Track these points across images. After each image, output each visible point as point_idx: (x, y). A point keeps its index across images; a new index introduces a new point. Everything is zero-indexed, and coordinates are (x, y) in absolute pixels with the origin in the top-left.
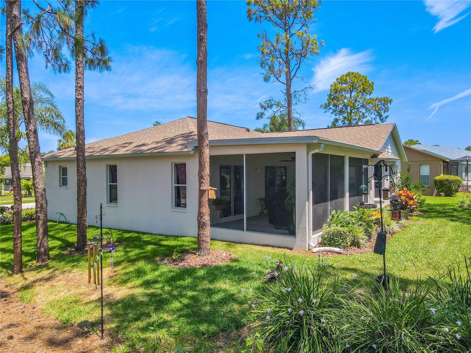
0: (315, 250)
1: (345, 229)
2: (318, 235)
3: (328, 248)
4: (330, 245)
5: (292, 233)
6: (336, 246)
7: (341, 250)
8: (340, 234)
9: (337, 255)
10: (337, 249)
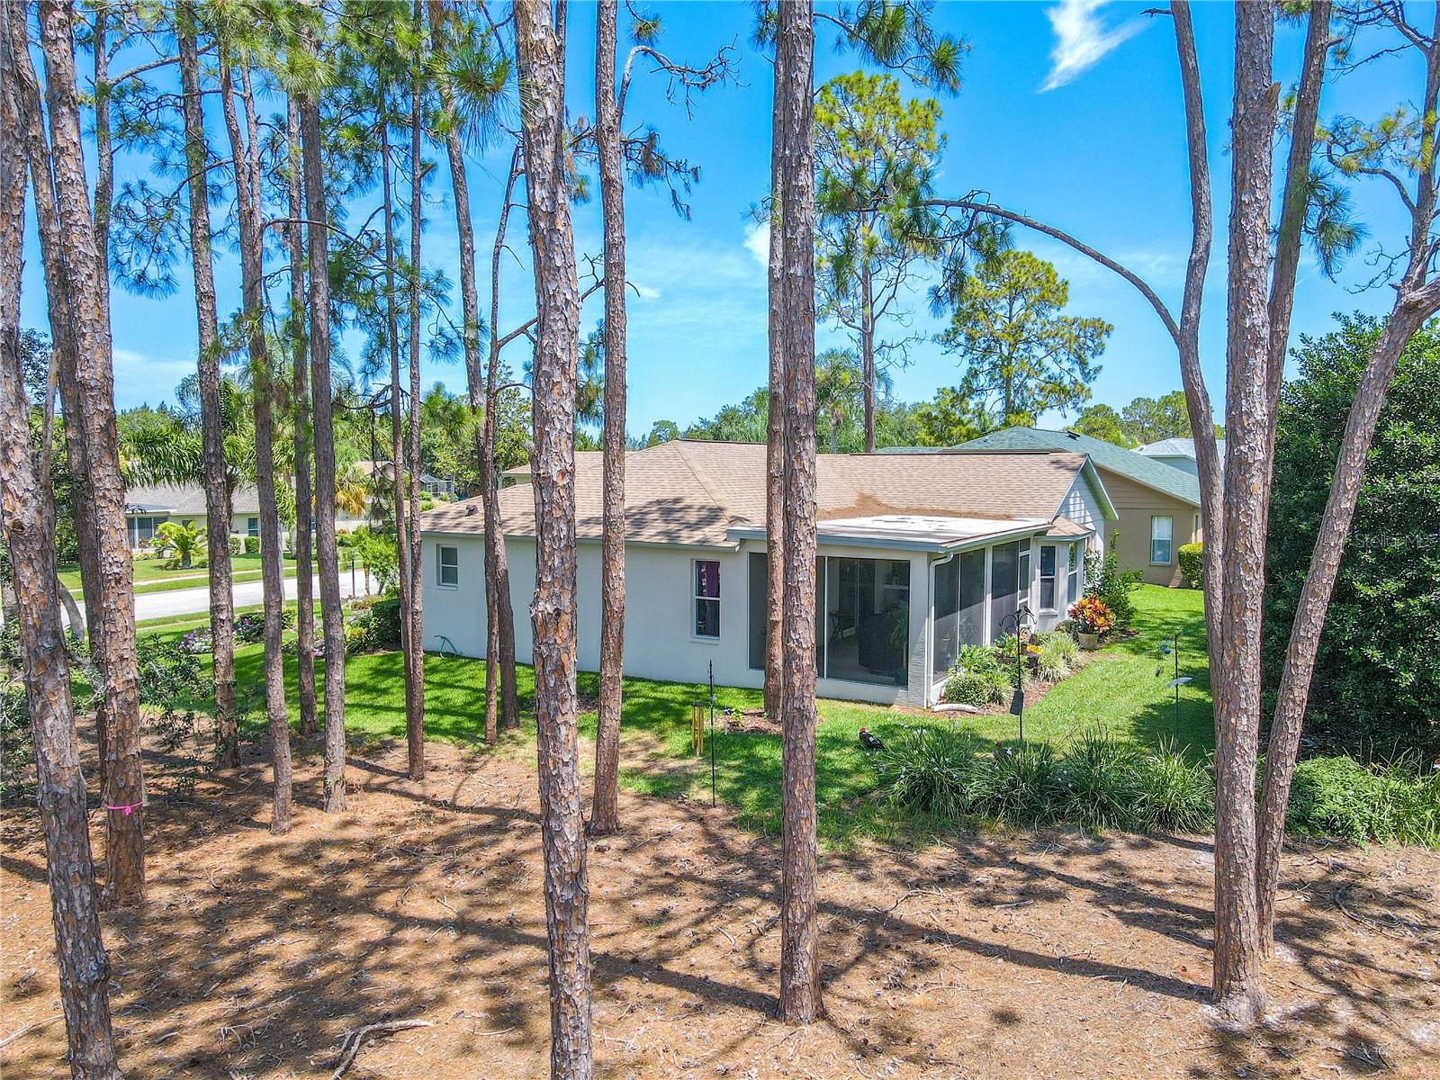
0: (937, 708)
1: (981, 677)
2: (942, 683)
3: (956, 706)
4: (959, 701)
5: (902, 681)
6: (967, 702)
7: (976, 709)
8: (973, 685)
9: (969, 716)
10: (969, 707)
